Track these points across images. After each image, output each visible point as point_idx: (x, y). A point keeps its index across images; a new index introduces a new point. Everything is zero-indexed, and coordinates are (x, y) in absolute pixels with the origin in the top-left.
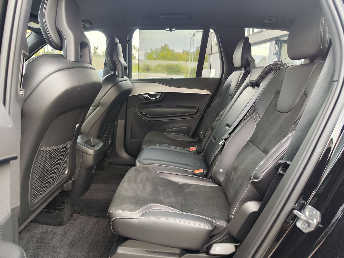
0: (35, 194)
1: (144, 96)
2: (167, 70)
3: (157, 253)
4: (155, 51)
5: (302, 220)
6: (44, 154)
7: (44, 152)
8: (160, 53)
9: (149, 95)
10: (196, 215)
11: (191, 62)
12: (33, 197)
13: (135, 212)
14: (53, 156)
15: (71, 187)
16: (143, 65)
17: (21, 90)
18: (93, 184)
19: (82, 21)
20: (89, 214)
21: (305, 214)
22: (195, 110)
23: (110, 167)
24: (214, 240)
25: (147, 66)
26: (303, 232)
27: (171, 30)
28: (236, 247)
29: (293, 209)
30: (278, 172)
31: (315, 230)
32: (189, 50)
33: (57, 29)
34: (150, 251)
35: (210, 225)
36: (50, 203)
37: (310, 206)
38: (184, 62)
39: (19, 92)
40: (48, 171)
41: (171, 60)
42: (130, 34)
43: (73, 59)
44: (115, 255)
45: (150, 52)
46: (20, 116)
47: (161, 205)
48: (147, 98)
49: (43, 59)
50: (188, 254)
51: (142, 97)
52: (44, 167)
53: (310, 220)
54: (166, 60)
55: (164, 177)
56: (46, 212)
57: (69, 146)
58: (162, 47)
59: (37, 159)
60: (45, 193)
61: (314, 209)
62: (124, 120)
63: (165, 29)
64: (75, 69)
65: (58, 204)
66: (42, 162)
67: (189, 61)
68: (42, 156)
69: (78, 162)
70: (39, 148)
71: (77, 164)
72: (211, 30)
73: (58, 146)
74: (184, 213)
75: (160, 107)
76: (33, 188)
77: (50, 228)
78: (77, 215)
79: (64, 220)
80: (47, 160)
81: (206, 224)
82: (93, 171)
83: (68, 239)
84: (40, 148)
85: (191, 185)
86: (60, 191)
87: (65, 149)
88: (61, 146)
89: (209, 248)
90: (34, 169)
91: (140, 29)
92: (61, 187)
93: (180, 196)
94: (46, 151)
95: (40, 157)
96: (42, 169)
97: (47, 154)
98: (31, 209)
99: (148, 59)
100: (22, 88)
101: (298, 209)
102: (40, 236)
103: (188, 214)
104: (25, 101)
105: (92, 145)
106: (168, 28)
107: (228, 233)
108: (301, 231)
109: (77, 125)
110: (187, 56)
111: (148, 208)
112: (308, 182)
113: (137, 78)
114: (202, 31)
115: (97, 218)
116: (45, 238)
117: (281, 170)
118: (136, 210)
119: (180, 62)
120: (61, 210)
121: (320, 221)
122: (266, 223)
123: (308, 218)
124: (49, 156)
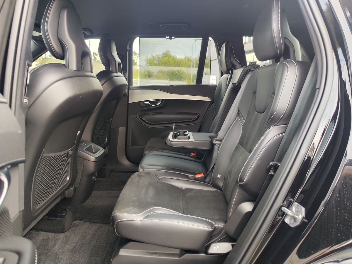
0: (37, 199)
1: (145, 103)
2: (169, 76)
3: (158, 254)
4: (156, 57)
5: (289, 216)
6: (46, 160)
7: (46, 158)
8: (161, 59)
9: (150, 102)
10: (197, 217)
11: (193, 68)
12: (35, 203)
13: (138, 215)
14: (55, 163)
15: (72, 194)
16: (145, 71)
17: (25, 99)
18: (94, 191)
19: (83, 29)
20: (90, 221)
21: (292, 211)
22: (196, 117)
23: (111, 175)
24: (212, 240)
25: (149, 72)
26: (291, 227)
27: (171, 38)
28: (233, 246)
29: (281, 206)
30: (270, 173)
31: (301, 224)
32: (191, 56)
33: (59, 40)
34: (151, 252)
35: (210, 226)
36: (50, 210)
37: (296, 203)
38: (186, 68)
39: (24, 100)
40: (50, 177)
41: (173, 66)
42: (130, 41)
43: (74, 68)
44: (117, 257)
45: (151, 58)
46: (24, 123)
47: (163, 208)
48: (147, 105)
49: (45, 68)
50: (188, 254)
51: (143, 104)
52: (46, 173)
53: (297, 216)
54: (168, 66)
55: (166, 182)
56: (48, 219)
57: (70, 153)
58: (164, 54)
59: (39, 165)
60: (47, 199)
61: (300, 205)
62: (125, 127)
63: (164, 37)
64: (77, 78)
65: (59, 211)
66: (44, 168)
67: (191, 67)
68: (44, 162)
69: (80, 168)
70: (41, 155)
71: (78, 170)
72: (210, 38)
73: (60, 153)
74: (186, 215)
75: (162, 113)
76: (36, 194)
77: (51, 235)
78: (78, 222)
79: (65, 227)
80: (49, 166)
81: (207, 225)
82: (94, 178)
83: (70, 246)
84: (43, 154)
85: (192, 190)
86: (61, 197)
87: (67, 155)
88: (63, 153)
89: (208, 247)
90: (36, 175)
91: (140, 37)
92: (62, 194)
93: (182, 200)
94: (48, 157)
95: (42, 164)
96: (44, 175)
97: (49, 160)
98: (33, 215)
99: (150, 65)
100: (27, 96)
101: (286, 207)
102: (42, 243)
103: (190, 216)
104: (29, 108)
105: (93, 152)
106: (167, 36)
107: (226, 233)
108: (289, 226)
109: (79, 132)
110: (189, 62)
111: (151, 211)
112: (294, 181)
113: (138, 85)
114: (201, 39)
115: (99, 225)
116: (47, 245)
117: (272, 171)
118: (139, 213)
119: (182, 68)
120: (63, 217)
121: (305, 216)
122: (258, 220)
123: (294, 214)
124: (52, 162)
